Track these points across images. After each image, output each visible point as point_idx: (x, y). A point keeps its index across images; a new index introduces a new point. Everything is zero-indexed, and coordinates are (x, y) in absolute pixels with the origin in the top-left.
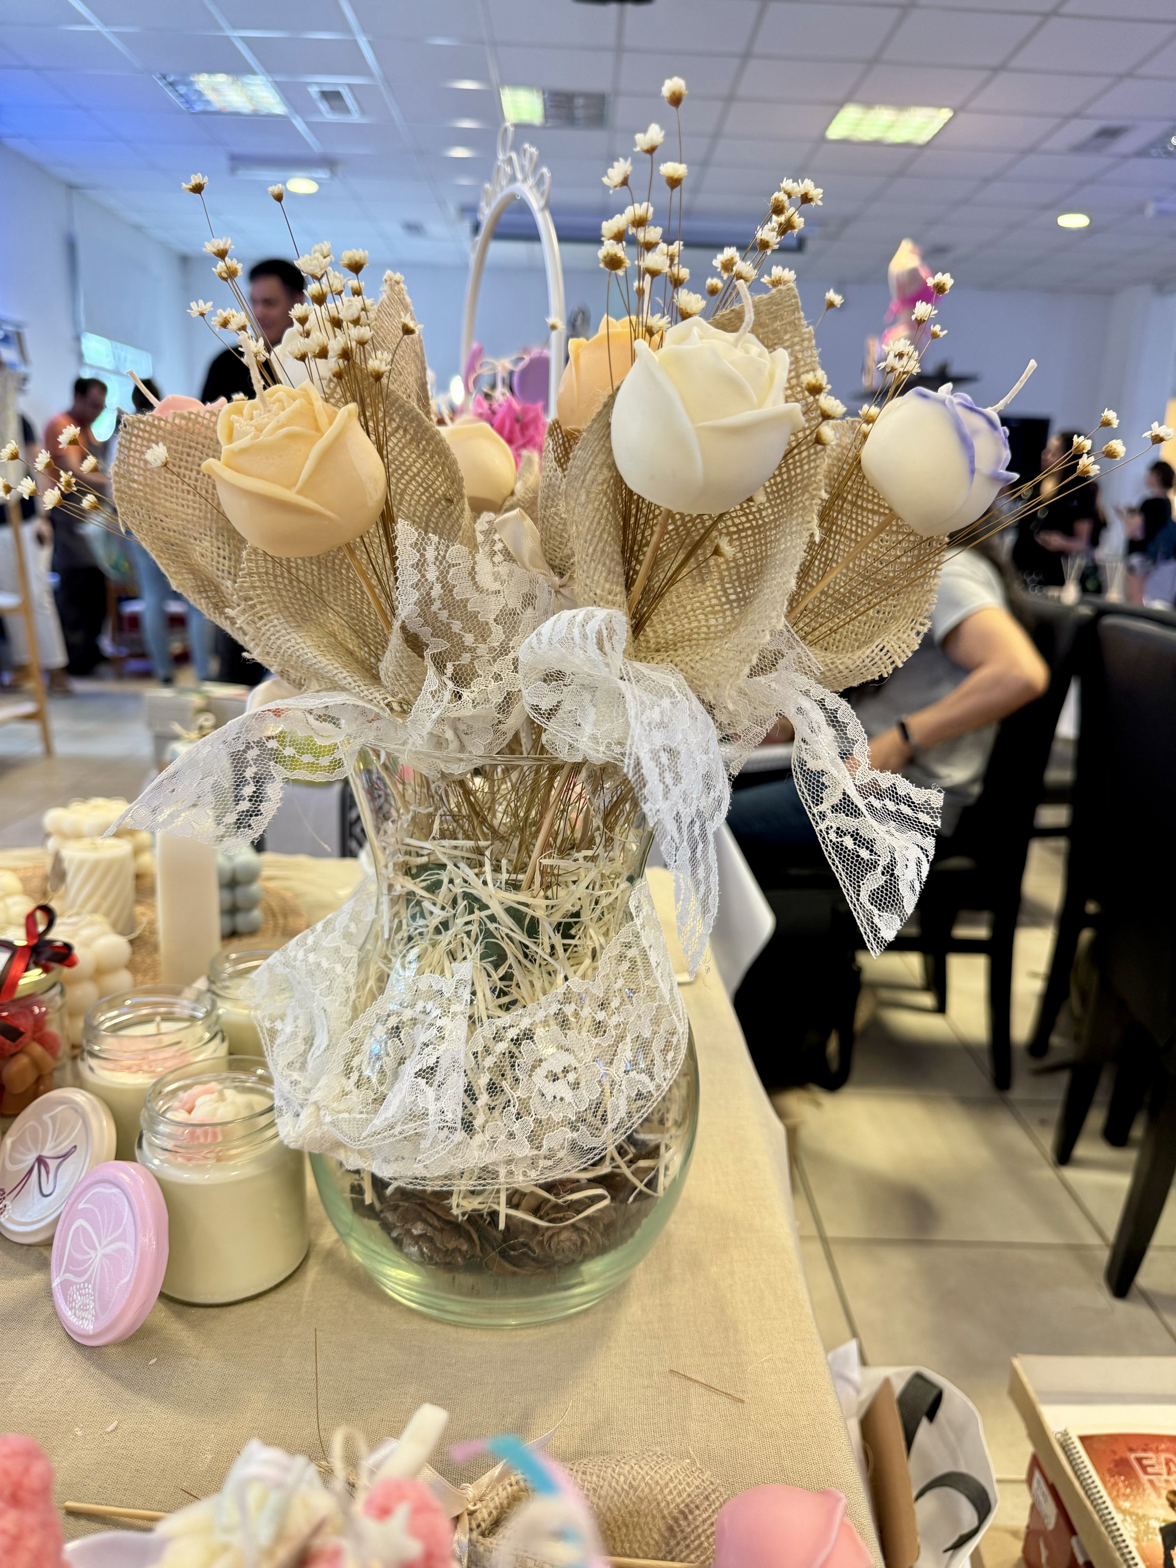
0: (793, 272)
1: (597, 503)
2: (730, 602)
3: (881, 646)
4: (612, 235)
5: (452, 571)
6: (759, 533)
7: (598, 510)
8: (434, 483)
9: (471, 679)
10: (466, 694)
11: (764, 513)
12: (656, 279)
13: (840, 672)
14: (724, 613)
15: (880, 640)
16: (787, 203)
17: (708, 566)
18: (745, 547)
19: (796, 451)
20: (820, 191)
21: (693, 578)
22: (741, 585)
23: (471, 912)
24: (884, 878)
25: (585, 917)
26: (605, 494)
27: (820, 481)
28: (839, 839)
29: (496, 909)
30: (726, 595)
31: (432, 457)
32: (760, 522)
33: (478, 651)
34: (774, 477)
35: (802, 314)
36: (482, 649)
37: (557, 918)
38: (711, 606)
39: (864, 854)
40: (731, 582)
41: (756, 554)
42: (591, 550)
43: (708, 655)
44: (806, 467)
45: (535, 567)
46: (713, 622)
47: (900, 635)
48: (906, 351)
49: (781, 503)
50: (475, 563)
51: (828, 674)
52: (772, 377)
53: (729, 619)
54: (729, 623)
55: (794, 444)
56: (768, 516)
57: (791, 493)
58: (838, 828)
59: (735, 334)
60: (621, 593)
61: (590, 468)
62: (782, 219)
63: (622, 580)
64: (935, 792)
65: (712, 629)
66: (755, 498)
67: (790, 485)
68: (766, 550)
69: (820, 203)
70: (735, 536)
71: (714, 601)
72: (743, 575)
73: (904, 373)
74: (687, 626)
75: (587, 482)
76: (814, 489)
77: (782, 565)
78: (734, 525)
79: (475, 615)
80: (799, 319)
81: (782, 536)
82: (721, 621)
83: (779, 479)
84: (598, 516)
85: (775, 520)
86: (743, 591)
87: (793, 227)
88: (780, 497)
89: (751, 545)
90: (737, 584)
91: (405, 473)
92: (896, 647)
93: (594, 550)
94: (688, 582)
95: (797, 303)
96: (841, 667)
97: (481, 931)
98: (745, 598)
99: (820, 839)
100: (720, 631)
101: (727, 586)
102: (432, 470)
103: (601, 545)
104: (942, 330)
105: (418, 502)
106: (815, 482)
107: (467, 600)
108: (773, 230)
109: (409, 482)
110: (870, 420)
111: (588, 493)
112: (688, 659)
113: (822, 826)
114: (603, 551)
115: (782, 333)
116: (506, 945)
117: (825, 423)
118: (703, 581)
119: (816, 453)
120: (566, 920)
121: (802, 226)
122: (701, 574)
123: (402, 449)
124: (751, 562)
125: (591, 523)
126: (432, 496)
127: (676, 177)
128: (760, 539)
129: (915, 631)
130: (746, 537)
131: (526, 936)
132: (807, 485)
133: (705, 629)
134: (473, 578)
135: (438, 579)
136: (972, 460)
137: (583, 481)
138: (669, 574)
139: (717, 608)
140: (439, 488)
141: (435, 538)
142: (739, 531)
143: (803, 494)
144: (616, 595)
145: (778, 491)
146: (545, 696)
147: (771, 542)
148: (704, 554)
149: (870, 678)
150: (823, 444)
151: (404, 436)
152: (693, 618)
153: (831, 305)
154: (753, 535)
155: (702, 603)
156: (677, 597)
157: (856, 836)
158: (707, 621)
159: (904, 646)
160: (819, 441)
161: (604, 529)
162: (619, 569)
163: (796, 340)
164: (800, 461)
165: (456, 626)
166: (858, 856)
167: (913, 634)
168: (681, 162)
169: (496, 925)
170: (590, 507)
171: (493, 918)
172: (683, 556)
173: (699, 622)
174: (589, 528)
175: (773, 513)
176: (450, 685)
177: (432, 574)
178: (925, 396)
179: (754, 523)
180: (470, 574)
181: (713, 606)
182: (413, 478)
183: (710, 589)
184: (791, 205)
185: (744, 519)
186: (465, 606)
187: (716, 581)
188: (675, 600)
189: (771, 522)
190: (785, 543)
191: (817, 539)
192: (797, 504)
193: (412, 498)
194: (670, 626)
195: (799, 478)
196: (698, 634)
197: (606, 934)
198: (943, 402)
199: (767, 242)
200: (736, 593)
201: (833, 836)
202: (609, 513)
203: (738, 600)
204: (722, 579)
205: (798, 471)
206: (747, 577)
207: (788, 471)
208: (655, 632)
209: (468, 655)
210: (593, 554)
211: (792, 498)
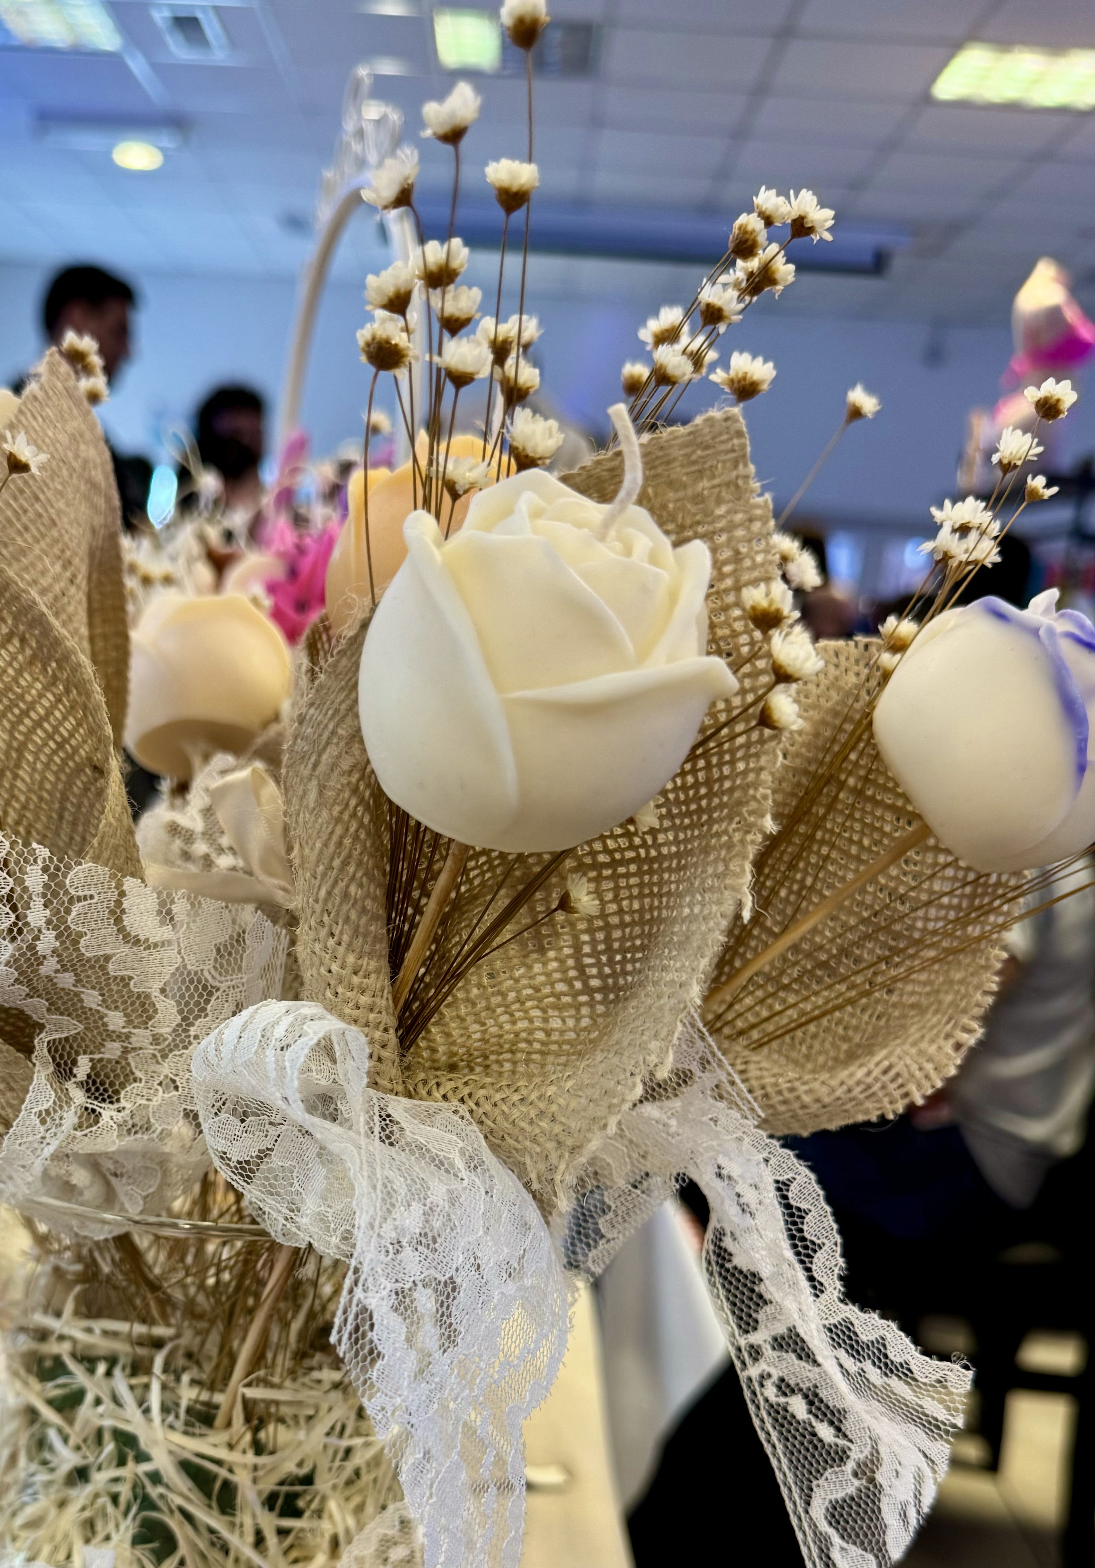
0: (770, 365)
1: (337, 809)
2: (588, 990)
3: (886, 1063)
4: (385, 301)
5: (76, 909)
6: (651, 872)
7: (338, 820)
8: (72, 735)
9: (123, 1086)
10: (108, 1113)
11: (661, 838)
12: (464, 390)
13: (804, 1107)
14: (578, 1010)
15: (884, 1053)
16: (762, 236)
17: (552, 924)
18: (624, 893)
19: (725, 731)
20: (829, 213)
21: (523, 945)
22: (611, 962)
23: (121, 1462)
24: (857, 1483)
25: (323, 1484)
26: (355, 791)
27: (765, 797)
28: (782, 1400)
29: (162, 1461)
30: (583, 975)
31: (67, 691)
32: (653, 853)
33: (133, 1039)
34: (683, 774)
35: (752, 468)
36: (141, 1037)
37: (269, 1485)
38: (553, 994)
39: (825, 1432)
40: (595, 954)
41: (641, 911)
42: (323, 893)
43: (533, 1097)
44: (741, 766)
45: (271, 874)
46: (556, 1023)
47: (923, 1045)
48: (975, 522)
49: (691, 826)
50: (122, 894)
51: (782, 1108)
52: (673, 597)
53: (585, 1022)
54: (585, 1029)
55: (723, 718)
56: (667, 843)
57: (710, 810)
58: (782, 1380)
59: (606, 507)
60: (378, 971)
61: (328, 743)
62: (754, 264)
63: (383, 948)
64: (956, 1367)
65: (555, 1037)
66: (638, 818)
67: (710, 795)
68: (659, 908)
69: (828, 237)
70: (607, 872)
71: (561, 987)
72: (616, 945)
73: (968, 563)
74: (507, 1027)
75: (322, 768)
76: (751, 813)
77: (682, 945)
78: (606, 850)
79: (125, 981)
80: (746, 477)
81: (688, 891)
82: (571, 1023)
83: (690, 779)
84: (339, 830)
85: (678, 855)
86: (614, 975)
87: (773, 282)
88: (689, 814)
89: (635, 892)
90: (604, 958)
91: (26, 713)
92: (914, 1067)
93: (329, 893)
94: (513, 949)
95: (743, 447)
96: (806, 1099)
97: (135, 1498)
98: (617, 988)
99: (747, 1394)
100: (569, 1042)
101: (588, 961)
102: (69, 713)
103: (342, 885)
104: (1048, 486)
105: (47, 766)
106: (754, 797)
107: (107, 958)
108: (736, 285)
109: (32, 731)
110: (899, 647)
111: (322, 789)
112: (498, 1097)
113: (754, 1371)
114: (346, 895)
115: (711, 503)
116: (175, 1524)
117: (781, 687)
118: (542, 951)
119: (762, 741)
120: (285, 1489)
121: (791, 278)
122: (538, 936)
123: (20, 672)
124: (633, 923)
125: (326, 845)
126: (70, 757)
127: (515, 188)
128: (651, 884)
129: (951, 1041)
130: (627, 875)
131: (216, 1512)
132: (740, 803)
133: (540, 1035)
134: (118, 921)
135: (49, 922)
136: (1081, 749)
137: (315, 766)
138: (478, 933)
139: (566, 999)
140: (80, 746)
141: (43, 852)
142: (614, 864)
143: (730, 818)
144: (367, 976)
145: (687, 802)
146: (237, 1137)
147: (669, 894)
148: (546, 900)
149: (860, 1118)
150: (773, 727)
151: (22, 650)
152: (518, 1014)
153: (856, 413)
154: (640, 873)
155: (537, 990)
156: (491, 976)
157: (813, 1399)
158: (546, 1020)
159: (929, 1067)
160: (765, 720)
161: (349, 856)
162: (378, 929)
163: (739, 517)
164: (732, 752)
165: (91, 999)
166: (814, 1435)
167: (948, 1048)
168: (530, 160)
169: (161, 1490)
170: (325, 814)
171: (155, 1478)
172: (507, 902)
173: (531, 1021)
174: (321, 852)
175: (676, 842)
176: (79, 1097)
177: (37, 915)
178: (1001, 616)
179: (642, 852)
180: (113, 912)
181: (558, 996)
182: (38, 724)
183: (555, 965)
184: (770, 240)
185: (623, 842)
186: (103, 968)
187: (567, 951)
188: (485, 981)
189: (671, 856)
190: (691, 906)
191: (747, 915)
192: (718, 835)
193: (37, 758)
194: (476, 1027)
195: (727, 784)
196: (529, 1042)
197: (359, 1509)
198: (1034, 631)
199: (720, 310)
200: (601, 975)
201: (771, 1392)
202: (361, 824)
203: (604, 989)
204: (577, 947)
205: (726, 770)
206: (623, 951)
207: (709, 766)
208: (448, 1035)
209: (117, 1045)
210: (326, 901)
211: (711, 821)
